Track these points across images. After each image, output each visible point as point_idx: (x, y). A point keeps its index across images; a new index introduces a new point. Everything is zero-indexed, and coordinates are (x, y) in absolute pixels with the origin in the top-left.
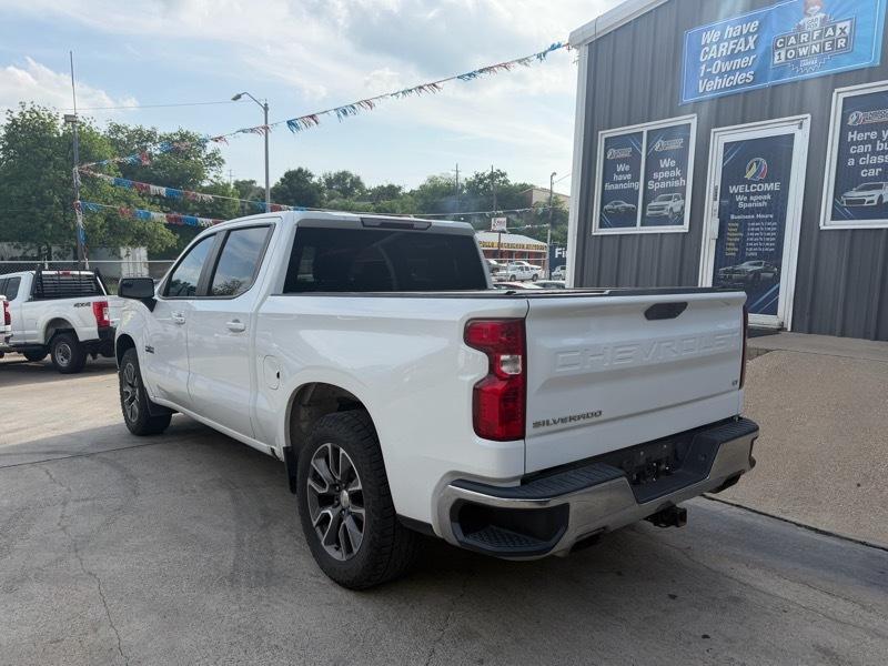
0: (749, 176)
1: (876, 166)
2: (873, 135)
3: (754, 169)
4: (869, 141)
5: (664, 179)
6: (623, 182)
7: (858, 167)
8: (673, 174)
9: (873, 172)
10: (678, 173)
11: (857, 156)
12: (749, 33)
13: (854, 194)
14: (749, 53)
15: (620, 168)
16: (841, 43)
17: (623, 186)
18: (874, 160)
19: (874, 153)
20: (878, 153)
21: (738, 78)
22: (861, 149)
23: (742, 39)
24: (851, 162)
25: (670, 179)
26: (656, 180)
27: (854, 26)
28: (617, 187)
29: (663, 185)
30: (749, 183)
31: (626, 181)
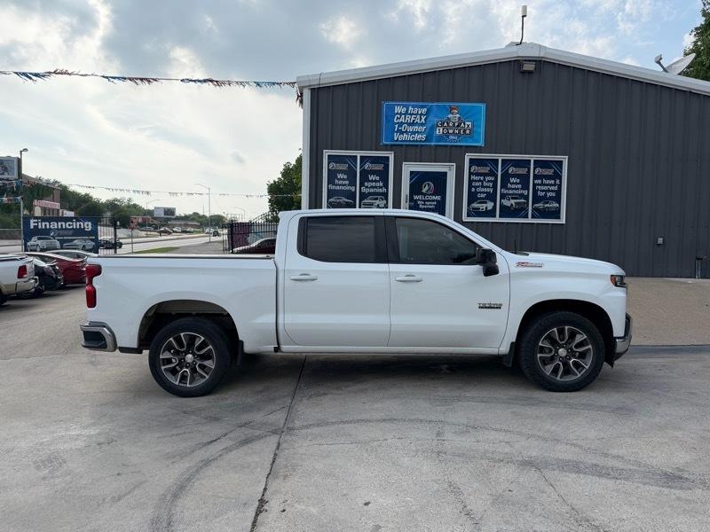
0: (424, 191)
1: (484, 193)
2: (482, 178)
3: (427, 188)
4: (480, 181)
5: (372, 187)
6: (343, 185)
7: (476, 193)
8: (378, 184)
9: (483, 196)
10: (381, 184)
11: (476, 187)
12: (421, 114)
13: (475, 205)
14: (422, 124)
15: (340, 176)
16: (468, 132)
17: (343, 188)
18: (483, 190)
19: (483, 186)
20: (484, 187)
21: (417, 137)
22: (477, 184)
23: (418, 117)
24: (473, 190)
25: (376, 187)
26: (367, 187)
27: (473, 126)
28: (338, 188)
29: (372, 190)
30: (425, 195)
31: (345, 185)
